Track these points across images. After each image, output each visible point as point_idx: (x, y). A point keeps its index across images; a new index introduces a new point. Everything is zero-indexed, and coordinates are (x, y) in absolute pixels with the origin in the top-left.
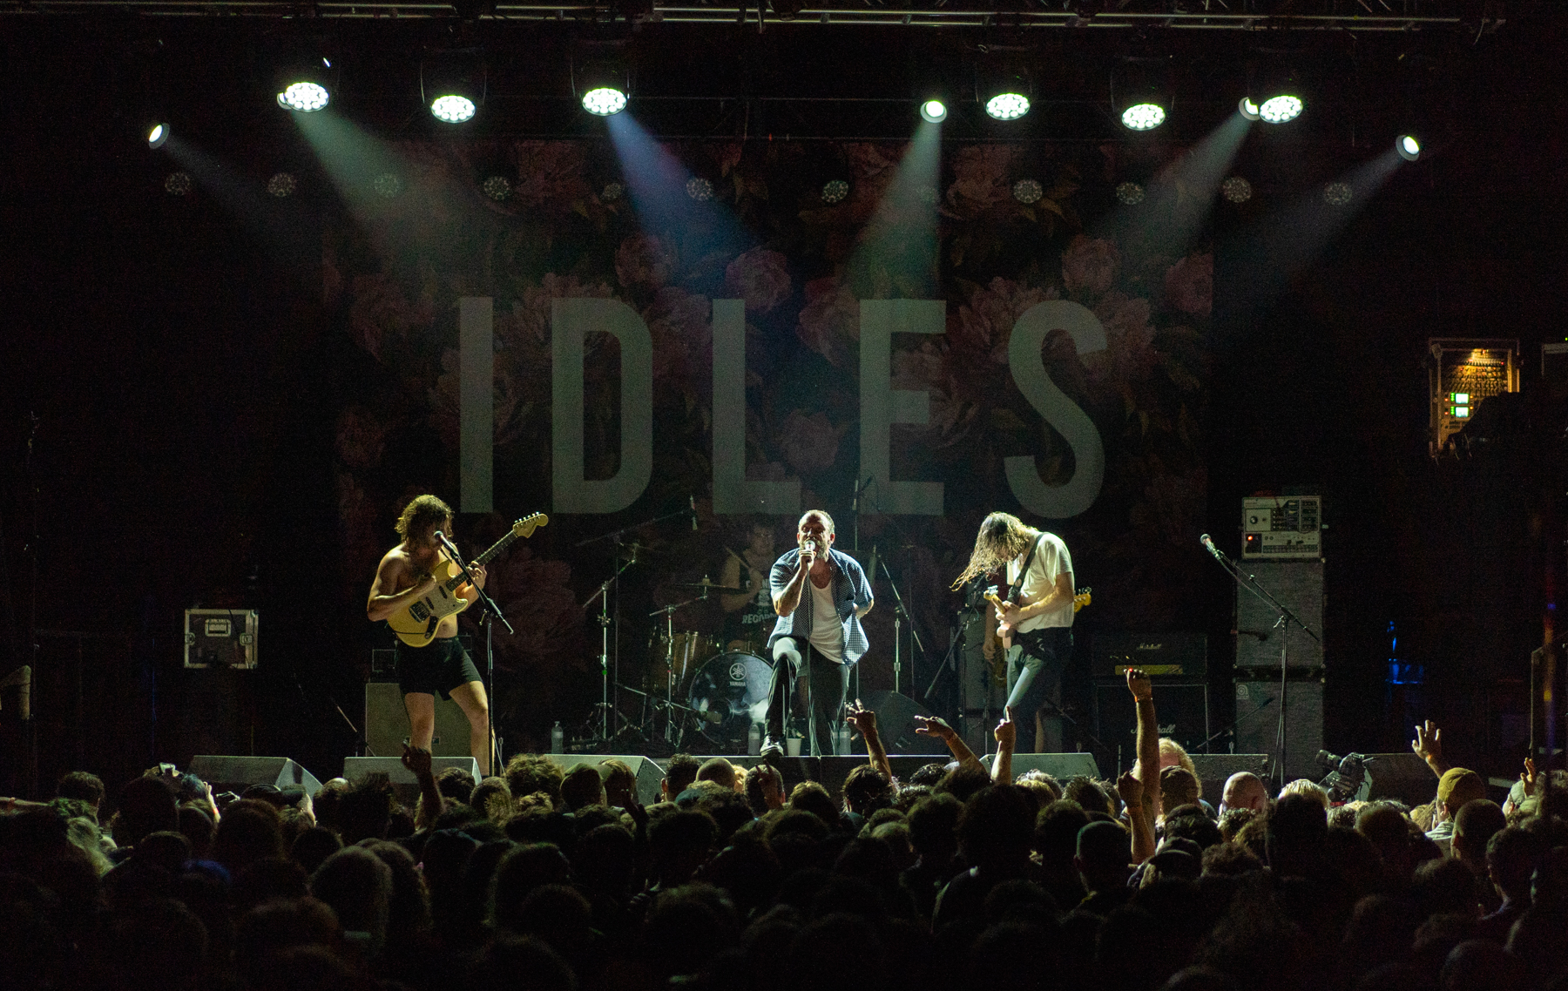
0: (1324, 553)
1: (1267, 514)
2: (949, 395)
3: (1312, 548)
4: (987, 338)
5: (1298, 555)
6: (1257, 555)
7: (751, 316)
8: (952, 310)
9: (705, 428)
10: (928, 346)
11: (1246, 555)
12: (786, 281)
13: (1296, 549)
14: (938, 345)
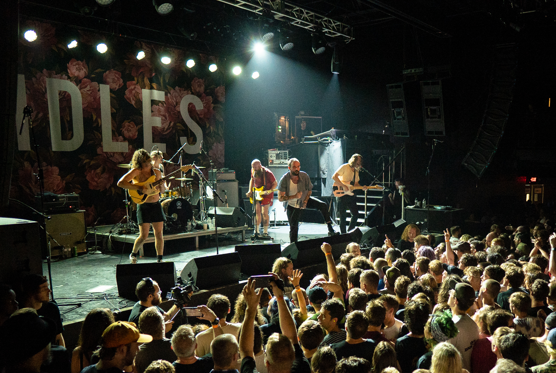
1: (275, 155)
2: (166, 118)
4: (175, 103)
5: (283, 166)
6: (273, 165)
7: (112, 91)
8: (166, 94)
10: (160, 104)
11: (269, 165)
12: (122, 81)
13: (282, 164)
14: (163, 104)
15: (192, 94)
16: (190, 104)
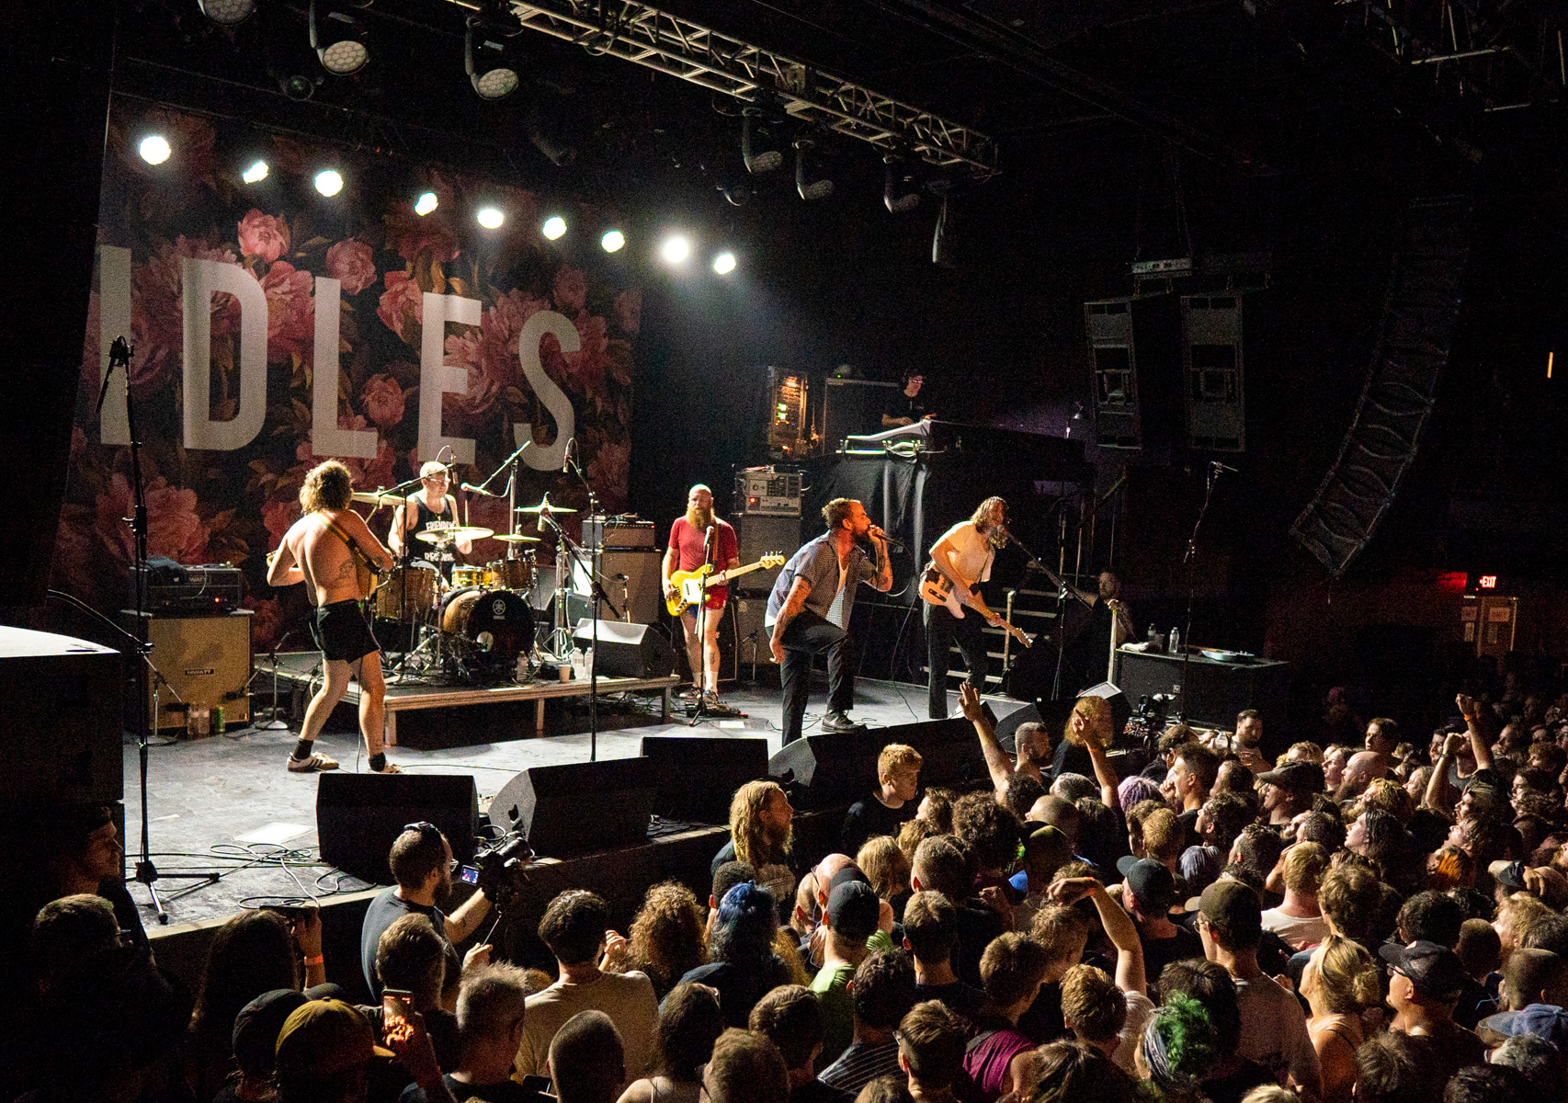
0: (803, 513)
1: (765, 484)
2: (481, 372)
3: (794, 509)
4: (506, 333)
5: (786, 513)
6: (757, 512)
7: (345, 294)
8: (485, 309)
9: (308, 382)
10: (468, 334)
11: (748, 511)
12: (372, 269)
13: (783, 509)
14: (475, 335)
15: (554, 308)
16: (548, 335)
